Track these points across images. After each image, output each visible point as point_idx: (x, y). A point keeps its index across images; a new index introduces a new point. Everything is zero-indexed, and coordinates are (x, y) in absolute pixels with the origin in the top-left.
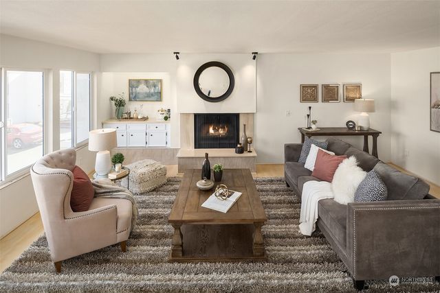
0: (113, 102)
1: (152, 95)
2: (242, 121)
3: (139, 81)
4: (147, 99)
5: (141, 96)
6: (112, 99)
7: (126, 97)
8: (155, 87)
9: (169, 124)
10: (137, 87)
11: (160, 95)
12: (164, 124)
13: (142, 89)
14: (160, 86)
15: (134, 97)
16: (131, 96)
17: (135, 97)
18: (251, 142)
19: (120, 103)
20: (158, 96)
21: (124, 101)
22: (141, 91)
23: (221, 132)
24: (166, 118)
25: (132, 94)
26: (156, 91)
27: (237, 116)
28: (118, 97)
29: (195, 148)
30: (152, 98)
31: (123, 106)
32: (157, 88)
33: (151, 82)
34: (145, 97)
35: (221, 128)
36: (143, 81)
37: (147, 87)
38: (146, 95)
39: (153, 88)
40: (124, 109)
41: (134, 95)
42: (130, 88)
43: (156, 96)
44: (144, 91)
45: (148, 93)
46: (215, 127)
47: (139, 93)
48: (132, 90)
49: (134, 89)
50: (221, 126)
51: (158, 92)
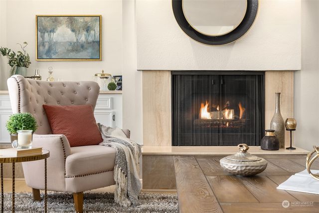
1: (82, 46)
2: (271, 87)
3: (55, 19)
4: (72, 55)
5: (60, 49)
6: (3, 52)
7: (31, 52)
8: (87, 31)
9: (119, 98)
10: (53, 31)
11: (97, 45)
12: (110, 97)
13: (63, 34)
14: (97, 29)
15: (46, 52)
16: (41, 48)
17: (49, 51)
18: (293, 128)
19: (20, 62)
21: (28, 57)
22: (60, 39)
25: (43, 45)
26: (90, 39)
27: (259, 77)
29: (173, 144)
30: (84, 54)
31: (25, 66)
32: (92, 32)
33: (81, 20)
34: (68, 50)
35: (228, 108)
36: (64, 20)
37: (73, 31)
38: (70, 48)
39: (85, 33)
40: (26, 70)
41: (47, 47)
42: (39, 33)
43: (90, 50)
44: (67, 40)
45: (74, 43)
46: (214, 106)
47: (56, 43)
48: (43, 37)
49: (46, 34)
50: (228, 103)
51: (94, 42)
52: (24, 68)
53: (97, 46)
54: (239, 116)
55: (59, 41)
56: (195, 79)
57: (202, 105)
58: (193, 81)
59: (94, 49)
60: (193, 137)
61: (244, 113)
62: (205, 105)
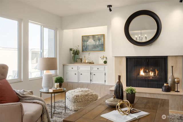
0: (72, 52)
1: (97, 46)
3: (88, 37)
4: (94, 49)
5: (90, 48)
6: (71, 50)
7: (80, 49)
8: (99, 40)
10: (87, 41)
12: (103, 66)
13: (91, 42)
14: (103, 39)
16: (83, 48)
17: (86, 48)
19: (76, 53)
20: (102, 47)
21: (79, 51)
22: (90, 44)
23: (152, 74)
24: (105, 62)
25: (84, 46)
26: (100, 43)
28: (75, 49)
30: (98, 49)
31: (78, 54)
32: (101, 41)
33: (97, 36)
34: (92, 48)
35: (151, 71)
36: (91, 37)
37: (94, 41)
38: (93, 47)
39: (98, 41)
40: (78, 56)
41: (85, 47)
42: (83, 42)
43: (100, 47)
44: (92, 44)
45: (95, 45)
46: (145, 70)
47: (88, 45)
48: (84, 43)
49: (85, 42)
50: (151, 69)
51: (101, 44)
52: (77, 55)
53: (102, 46)
54: (156, 74)
55: (89, 45)
56: (136, 60)
57: (141, 69)
58: (135, 61)
59: (101, 47)
60: (135, 83)
61: (158, 73)
62: (142, 70)
